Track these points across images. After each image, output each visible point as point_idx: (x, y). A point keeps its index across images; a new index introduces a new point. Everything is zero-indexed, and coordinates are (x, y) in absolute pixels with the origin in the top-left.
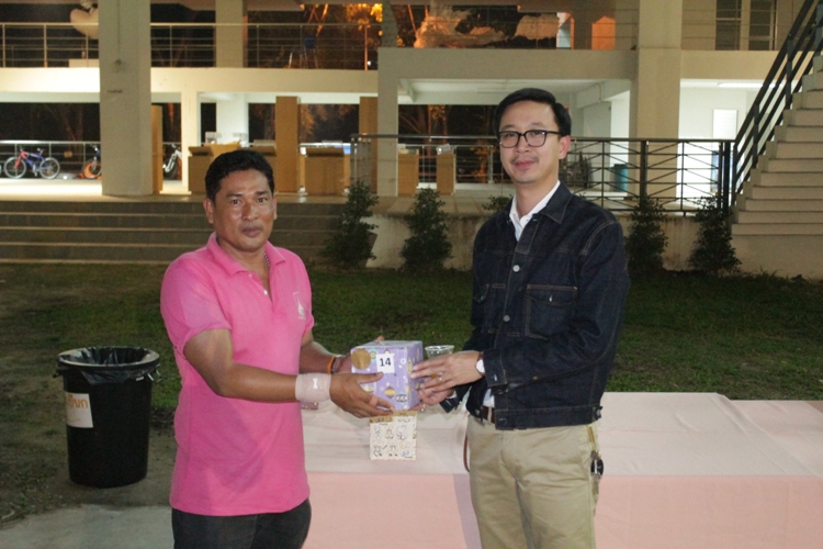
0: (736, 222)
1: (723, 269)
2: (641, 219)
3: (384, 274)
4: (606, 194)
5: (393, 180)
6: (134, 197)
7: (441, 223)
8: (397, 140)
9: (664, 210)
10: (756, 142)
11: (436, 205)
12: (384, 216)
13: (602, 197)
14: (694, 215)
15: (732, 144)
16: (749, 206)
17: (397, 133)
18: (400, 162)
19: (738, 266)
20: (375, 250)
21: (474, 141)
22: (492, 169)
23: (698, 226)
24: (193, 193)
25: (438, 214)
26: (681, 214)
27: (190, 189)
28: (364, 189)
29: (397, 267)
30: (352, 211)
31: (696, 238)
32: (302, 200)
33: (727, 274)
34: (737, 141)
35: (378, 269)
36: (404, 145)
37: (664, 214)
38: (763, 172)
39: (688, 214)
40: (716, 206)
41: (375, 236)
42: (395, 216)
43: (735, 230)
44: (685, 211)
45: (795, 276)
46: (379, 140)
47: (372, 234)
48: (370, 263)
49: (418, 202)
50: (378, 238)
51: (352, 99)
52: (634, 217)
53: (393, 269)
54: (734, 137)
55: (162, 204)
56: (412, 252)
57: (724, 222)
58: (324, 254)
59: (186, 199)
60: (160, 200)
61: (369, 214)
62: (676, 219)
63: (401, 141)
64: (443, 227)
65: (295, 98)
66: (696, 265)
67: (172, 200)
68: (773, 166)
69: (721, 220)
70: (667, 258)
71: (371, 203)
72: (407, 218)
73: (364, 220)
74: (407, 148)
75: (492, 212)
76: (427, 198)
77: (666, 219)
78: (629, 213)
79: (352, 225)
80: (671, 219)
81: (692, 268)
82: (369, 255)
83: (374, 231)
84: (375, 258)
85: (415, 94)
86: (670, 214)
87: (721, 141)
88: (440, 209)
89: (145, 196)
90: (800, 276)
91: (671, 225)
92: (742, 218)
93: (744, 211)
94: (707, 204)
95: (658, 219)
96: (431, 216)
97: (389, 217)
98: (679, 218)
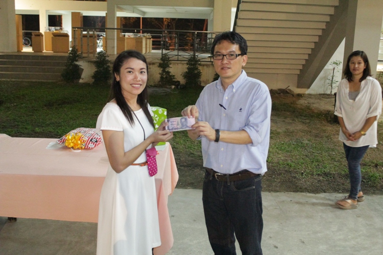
2: (191, 65)
3: (86, 85)
4: (180, 54)
5: (114, 47)
6: (7, 53)
7: (108, 65)
12: (86, 62)
13: (178, 55)
20: (83, 76)
24: (35, 52)
25: (106, 61)
27: (33, 50)
28: (75, 50)
29: (91, 83)
30: (71, 59)
35: (84, 83)
37: (199, 63)
41: (83, 69)
42: (91, 62)
47: (81, 68)
48: (81, 81)
51: (102, 14)
52: (187, 64)
53: (89, 84)
55: (21, 56)
56: (96, 76)
59: (31, 54)
60: (21, 54)
61: (77, 61)
62: (207, 65)
64: (109, 66)
65: (79, 13)
67: (26, 54)
70: (204, 81)
72: (95, 62)
73: (77, 63)
77: (203, 65)
78: (186, 62)
79: (71, 65)
80: (205, 65)
82: (79, 77)
84: (83, 79)
85: (144, 13)
86: (202, 63)
88: (107, 58)
89: (12, 52)
91: (205, 67)
95: (200, 65)
97: (88, 62)
98: (209, 65)
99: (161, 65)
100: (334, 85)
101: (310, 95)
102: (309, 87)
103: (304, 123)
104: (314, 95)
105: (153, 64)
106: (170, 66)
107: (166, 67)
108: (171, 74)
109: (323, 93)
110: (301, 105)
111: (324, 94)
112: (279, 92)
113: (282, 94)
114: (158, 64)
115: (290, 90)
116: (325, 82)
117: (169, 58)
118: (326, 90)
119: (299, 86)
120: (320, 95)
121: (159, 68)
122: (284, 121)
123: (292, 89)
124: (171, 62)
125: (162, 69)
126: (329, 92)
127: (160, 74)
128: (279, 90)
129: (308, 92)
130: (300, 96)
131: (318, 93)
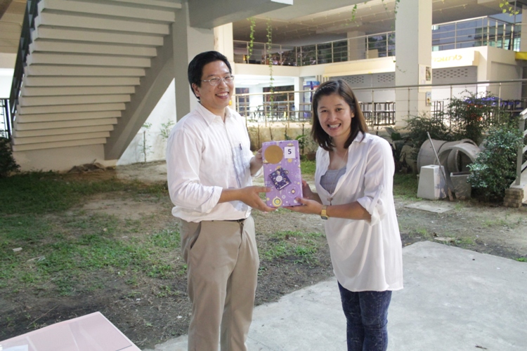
0: (13, 145)
1: (9, 172)
15: (8, 101)
16: (18, 135)
19: (19, 169)
33: (13, 173)
34: (10, 99)
43: (14, 148)
45: (49, 171)
54: (9, 97)
57: (8, 145)
68: (22, 111)
69: (5, 144)
90: (51, 171)
92: (16, 142)
93: (15, 138)
100: (147, 151)
101: (121, 166)
102: (119, 157)
103: (151, 201)
104: (127, 166)
109: (135, 162)
110: (124, 179)
111: (137, 163)
112: (85, 168)
113: (89, 170)
115: (98, 164)
116: (136, 149)
118: (139, 158)
119: (107, 157)
120: (133, 164)
122: (125, 204)
123: (101, 163)
126: (142, 160)
128: (85, 165)
129: (118, 163)
130: (110, 169)
131: (130, 163)
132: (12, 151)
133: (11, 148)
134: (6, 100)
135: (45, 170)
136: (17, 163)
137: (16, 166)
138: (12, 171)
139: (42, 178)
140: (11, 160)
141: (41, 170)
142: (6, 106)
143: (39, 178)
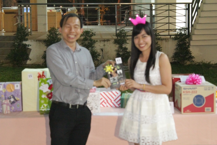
0: (191, 40)
1: (186, 61)
5: (45, 24)
8: (47, 5)
9: (160, 35)
10: (198, 4)
11: (57, 35)
12: (34, 40)
14: (173, 37)
15: (191, 5)
16: (196, 32)
17: (46, 2)
18: (48, 16)
19: (193, 59)
20: (31, 56)
21: (97, 6)
22: (99, 19)
23: (176, 42)
25: (58, 39)
26: (169, 37)
28: (24, 28)
30: (19, 39)
31: (175, 48)
32: (3, 34)
33: (188, 63)
34: (192, 3)
35: (32, 64)
36: (54, 8)
37: (159, 37)
38: (199, 17)
39: (172, 37)
40: (183, 32)
41: (31, 49)
42: (40, 41)
43: (192, 43)
44: (171, 35)
46: (38, 6)
47: (28, 48)
48: (29, 62)
49: (49, 34)
50: (32, 50)
53: (39, 64)
54: (191, 2)
57: (187, 40)
58: (7, 58)
61: (27, 40)
62: (166, 40)
63: (49, 6)
66: (175, 59)
68: (203, 14)
69: (185, 39)
71: (27, 35)
73: (24, 42)
74: (56, 9)
75: (82, 38)
76: (53, 32)
77: (162, 40)
79: (19, 45)
80: (164, 39)
81: (174, 61)
82: (27, 58)
83: (30, 47)
84: (31, 60)
86: (162, 37)
87: (186, 4)
88: (59, 36)
91: (164, 42)
92: (194, 38)
94: (179, 32)
95: (157, 39)
96: (55, 40)
97: (37, 41)
98: (168, 39)
99: (116, 42)
105: (108, 40)
106: (128, 41)
107: (123, 43)
108: (128, 51)
114: (113, 40)
117: (125, 33)
121: (114, 45)
124: (128, 37)
125: (118, 46)
127: (116, 50)
132: (189, 45)
133: (189, 43)
134: (189, 4)
135: (213, 63)
136: (193, 55)
137: (191, 57)
138: (188, 60)
139: (211, 68)
140: (188, 53)
141: (210, 63)
142: (188, 9)
143: (208, 68)
